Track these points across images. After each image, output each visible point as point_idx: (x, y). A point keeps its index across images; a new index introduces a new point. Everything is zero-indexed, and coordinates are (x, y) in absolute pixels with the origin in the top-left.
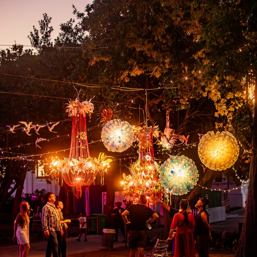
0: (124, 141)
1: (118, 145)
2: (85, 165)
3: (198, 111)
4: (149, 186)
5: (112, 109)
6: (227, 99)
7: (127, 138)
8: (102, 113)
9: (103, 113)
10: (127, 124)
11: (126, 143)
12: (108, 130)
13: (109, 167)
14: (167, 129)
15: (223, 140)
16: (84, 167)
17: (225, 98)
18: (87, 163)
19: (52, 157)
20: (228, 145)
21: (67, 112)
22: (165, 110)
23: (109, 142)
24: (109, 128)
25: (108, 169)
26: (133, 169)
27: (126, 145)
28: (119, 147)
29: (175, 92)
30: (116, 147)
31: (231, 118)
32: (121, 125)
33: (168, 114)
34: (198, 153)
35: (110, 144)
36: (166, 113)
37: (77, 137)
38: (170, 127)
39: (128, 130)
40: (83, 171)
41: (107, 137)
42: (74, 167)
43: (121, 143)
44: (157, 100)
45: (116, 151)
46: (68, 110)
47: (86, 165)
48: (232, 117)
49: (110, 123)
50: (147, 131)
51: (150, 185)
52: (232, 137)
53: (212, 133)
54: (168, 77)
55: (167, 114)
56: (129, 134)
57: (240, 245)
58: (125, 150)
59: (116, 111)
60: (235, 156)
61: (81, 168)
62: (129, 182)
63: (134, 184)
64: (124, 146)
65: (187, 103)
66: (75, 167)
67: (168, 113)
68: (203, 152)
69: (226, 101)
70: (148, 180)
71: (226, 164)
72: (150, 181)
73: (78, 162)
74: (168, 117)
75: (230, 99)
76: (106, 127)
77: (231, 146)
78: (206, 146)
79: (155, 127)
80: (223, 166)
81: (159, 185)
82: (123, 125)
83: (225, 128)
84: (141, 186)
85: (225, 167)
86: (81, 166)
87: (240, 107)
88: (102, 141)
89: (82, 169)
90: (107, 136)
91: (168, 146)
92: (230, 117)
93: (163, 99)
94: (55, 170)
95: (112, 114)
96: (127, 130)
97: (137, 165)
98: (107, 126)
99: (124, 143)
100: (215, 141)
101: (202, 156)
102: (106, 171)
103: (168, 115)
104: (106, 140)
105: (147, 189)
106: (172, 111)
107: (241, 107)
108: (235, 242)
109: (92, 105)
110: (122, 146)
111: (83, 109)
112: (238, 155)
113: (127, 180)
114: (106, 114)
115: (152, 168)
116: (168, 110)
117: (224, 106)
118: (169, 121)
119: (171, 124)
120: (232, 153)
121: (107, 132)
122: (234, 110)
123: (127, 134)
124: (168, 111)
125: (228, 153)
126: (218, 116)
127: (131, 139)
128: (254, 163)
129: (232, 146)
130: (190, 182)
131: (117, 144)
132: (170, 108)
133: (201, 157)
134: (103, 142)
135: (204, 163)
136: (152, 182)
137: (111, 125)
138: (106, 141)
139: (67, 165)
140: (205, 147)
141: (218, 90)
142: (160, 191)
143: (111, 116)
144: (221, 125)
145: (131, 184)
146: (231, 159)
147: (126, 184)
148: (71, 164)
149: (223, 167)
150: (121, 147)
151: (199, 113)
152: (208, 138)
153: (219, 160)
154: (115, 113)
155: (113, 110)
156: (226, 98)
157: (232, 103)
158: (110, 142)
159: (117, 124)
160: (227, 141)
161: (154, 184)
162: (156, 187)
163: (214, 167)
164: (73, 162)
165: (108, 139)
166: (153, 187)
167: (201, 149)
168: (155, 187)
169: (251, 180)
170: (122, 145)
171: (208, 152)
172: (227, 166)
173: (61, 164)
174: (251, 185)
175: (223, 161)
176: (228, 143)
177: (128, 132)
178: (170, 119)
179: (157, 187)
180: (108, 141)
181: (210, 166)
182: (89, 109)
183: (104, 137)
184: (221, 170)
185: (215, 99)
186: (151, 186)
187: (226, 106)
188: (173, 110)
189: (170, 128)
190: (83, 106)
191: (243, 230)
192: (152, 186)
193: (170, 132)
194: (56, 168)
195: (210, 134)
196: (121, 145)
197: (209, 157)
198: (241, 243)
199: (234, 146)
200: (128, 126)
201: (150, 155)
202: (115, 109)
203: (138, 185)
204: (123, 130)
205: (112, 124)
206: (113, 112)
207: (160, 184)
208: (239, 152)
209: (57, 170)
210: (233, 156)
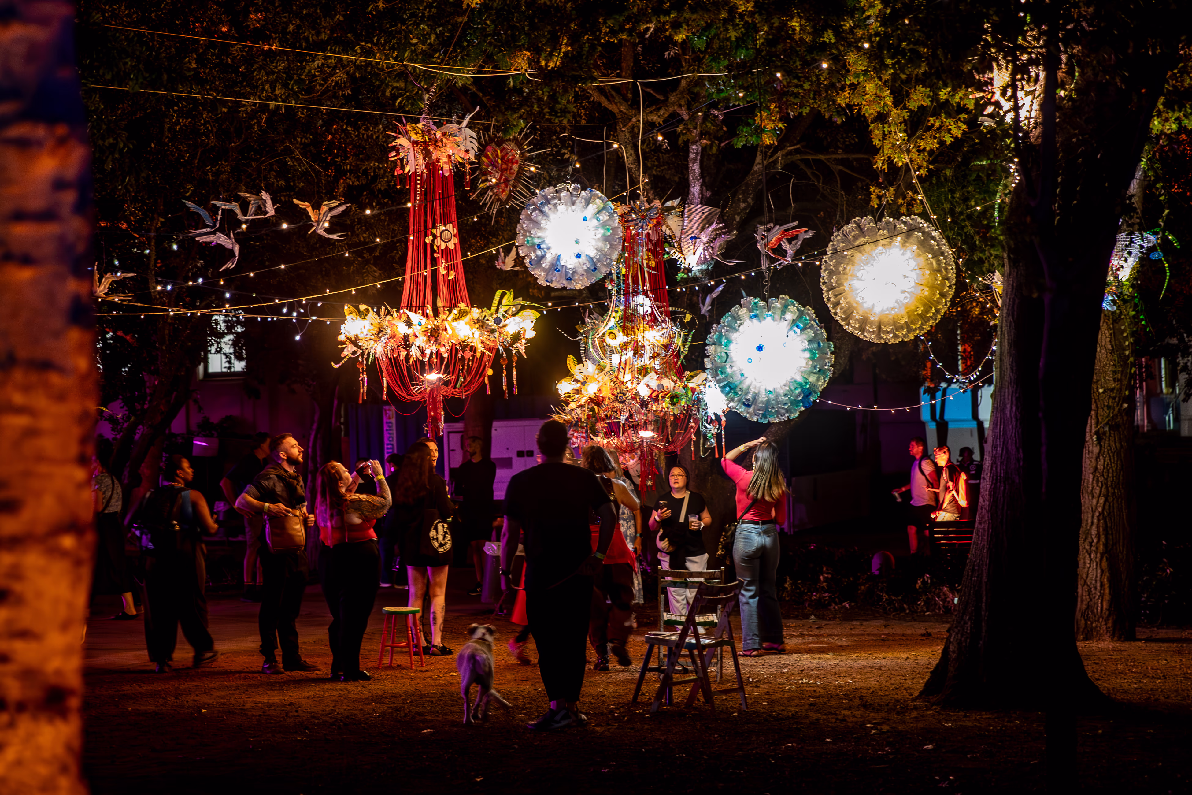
0: (592, 253)
1: (572, 266)
2: (446, 330)
3: (798, 146)
4: (650, 396)
5: (520, 145)
6: (910, 111)
7: (600, 244)
8: (484, 159)
9: (487, 157)
10: (599, 198)
11: (599, 260)
12: (540, 218)
13: (531, 334)
14: (694, 207)
15: (904, 243)
16: (445, 337)
17: (905, 108)
18: (455, 324)
19: (347, 308)
20: (922, 260)
21: (393, 159)
22: (687, 144)
23: (543, 257)
24: (541, 211)
25: (528, 341)
26: (593, 342)
27: (599, 264)
28: (575, 272)
29: (729, 86)
30: (566, 273)
31: (923, 172)
32: (580, 203)
33: (696, 157)
34: (824, 288)
35: (545, 264)
36: (688, 152)
37: (429, 240)
38: (704, 201)
39: (604, 217)
40: (442, 349)
41: (537, 241)
42: (411, 339)
43: (583, 258)
44: (658, 109)
45: (565, 283)
46: (394, 154)
47: (450, 331)
48: (928, 167)
49: (545, 197)
50: (643, 218)
51: (654, 391)
52: (934, 233)
53: (867, 221)
54: (707, 37)
55: (692, 156)
56: (608, 230)
57: (972, 577)
58: (593, 281)
59: (529, 151)
60: (943, 295)
61: (436, 341)
62: (584, 384)
63: (600, 390)
64: (592, 268)
65: (780, 125)
66: (417, 337)
67: (697, 154)
68: (840, 285)
69: (906, 114)
70: (645, 376)
71: (913, 322)
72: (652, 380)
73: (424, 320)
74: (696, 167)
75: (918, 108)
76: (534, 210)
77: (932, 263)
78: (848, 264)
79: (669, 204)
80: (902, 328)
81: (680, 391)
82: (588, 202)
83: (902, 205)
84: (624, 395)
85: (910, 330)
86: (434, 334)
87: (956, 138)
88: (522, 255)
89: (439, 344)
90: (538, 237)
91: (698, 264)
92: (919, 168)
93: (680, 106)
94: (355, 349)
95: (517, 162)
96: (601, 218)
97: (608, 327)
98: (534, 204)
99: (591, 258)
100: (880, 248)
101: (836, 296)
102: (521, 347)
103: (695, 160)
104: (535, 252)
105: (644, 404)
106: (711, 146)
107: (960, 136)
108: (924, 583)
109: (471, 137)
110: (586, 270)
111: (442, 150)
112: (952, 292)
113: (579, 377)
114: (500, 161)
115: (658, 338)
116: (694, 143)
117: (900, 131)
118: (698, 180)
119: (704, 189)
120: (932, 288)
121: (537, 224)
122: (938, 146)
123: (601, 231)
124: (694, 147)
125: (921, 287)
126: (886, 167)
127: (612, 247)
128: (1010, 318)
129: (934, 263)
130: (812, 379)
131: (569, 262)
132: (702, 135)
133: (832, 299)
134: (524, 258)
135: (843, 319)
136: (657, 382)
137: (547, 202)
138: (533, 255)
139: (389, 331)
140: (845, 268)
141: (885, 84)
142: (687, 411)
143: (515, 167)
144: (890, 194)
145: (591, 390)
146: (928, 304)
147: (578, 391)
148: (402, 329)
149: (904, 331)
150: (580, 271)
151: (797, 151)
152: (855, 238)
153: (893, 309)
154: (530, 159)
155: (521, 149)
156: (905, 104)
157: (933, 125)
158: (548, 255)
159: (569, 200)
160: (918, 248)
161: (665, 388)
162: (672, 397)
163: (873, 332)
164: (409, 323)
165: (539, 246)
166: (663, 397)
167: (831, 273)
168: (667, 400)
169: (1000, 372)
170: (585, 267)
171: (856, 283)
172: (916, 329)
173: (372, 327)
174: (1001, 388)
175: (903, 312)
176: (920, 255)
177: (604, 225)
178: (702, 175)
179: (674, 398)
180: (539, 253)
181: (862, 330)
182: (463, 149)
183: (528, 241)
184: (897, 342)
185: (870, 111)
186: (654, 395)
187: (905, 131)
188: (712, 142)
189: (701, 203)
190: (442, 141)
191: (978, 531)
192: (657, 396)
193: (703, 216)
194: (355, 342)
195: (859, 226)
196: (582, 265)
197: (858, 299)
198: (973, 570)
199: (939, 262)
200: (602, 206)
201: (647, 296)
202: (529, 144)
203: (613, 394)
204: (588, 218)
205: (554, 198)
206: (522, 154)
207: (684, 388)
208: (954, 282)
209: (359, 347)
210: (938, 296)
